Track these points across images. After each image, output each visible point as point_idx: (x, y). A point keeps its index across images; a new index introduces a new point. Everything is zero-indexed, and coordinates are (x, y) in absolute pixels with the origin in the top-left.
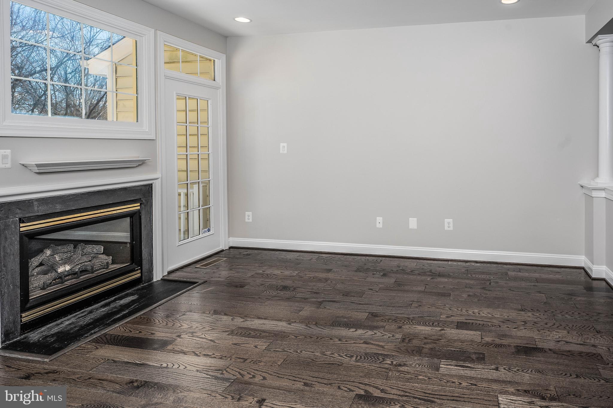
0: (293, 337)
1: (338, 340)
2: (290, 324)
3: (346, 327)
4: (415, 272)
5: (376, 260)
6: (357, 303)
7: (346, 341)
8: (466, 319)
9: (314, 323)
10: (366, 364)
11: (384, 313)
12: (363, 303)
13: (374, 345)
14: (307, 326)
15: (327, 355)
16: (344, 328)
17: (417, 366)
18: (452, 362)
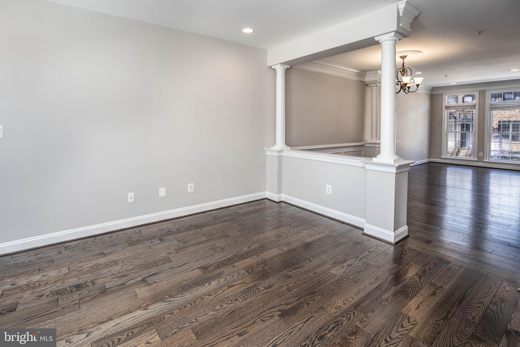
0: (168, 316)
1: (209, 296)
2: (146, 309)
3: (200, 285)
4: (181, 229)
5: (135, 232)
6: (176, 267)
7: (215, 293)
8: (260, 245)
9: (168, 296)
10: (253, 298)
11: (208, 264)
12: (181, 264)
13: (237, 284)
14: (164, 302)
15: (220, 309)
16: (197, 287)
17: (279, 281)
18: (290, 269)
